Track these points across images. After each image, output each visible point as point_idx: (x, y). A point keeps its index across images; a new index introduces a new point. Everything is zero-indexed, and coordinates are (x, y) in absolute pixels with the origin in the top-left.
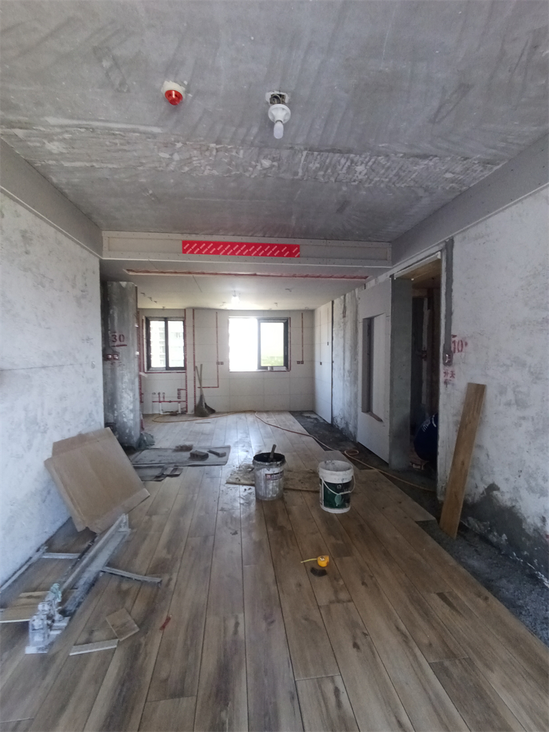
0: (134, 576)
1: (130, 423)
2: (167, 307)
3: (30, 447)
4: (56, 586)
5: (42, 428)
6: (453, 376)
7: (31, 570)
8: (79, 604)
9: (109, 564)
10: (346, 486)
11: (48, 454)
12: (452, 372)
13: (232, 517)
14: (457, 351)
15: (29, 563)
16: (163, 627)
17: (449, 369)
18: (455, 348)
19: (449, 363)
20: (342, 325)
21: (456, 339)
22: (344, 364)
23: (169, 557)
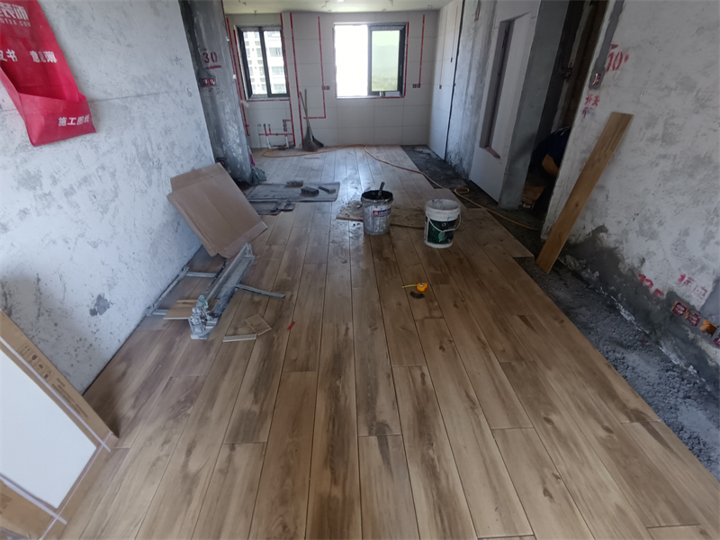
0: (263, 292)
1: (240, 158)
2: (259, 12)
3: (150, 183)
4: (202, 297)
5: (156, 164)
6: (596, 103)
7: (180, 284)
8: (223, 310)
9: (241, 282)
10: (451, 224)
11: (168, 189)
12: (597, 97)
13: (342, 249)
14: (611, 68)
15: (178, 279)
16: (290, 328)
17: (594, 93)
18: (610, 64)
19: (596, 86)
20: (472, 32)
21: (616, 51)
22: (467, 88)
23: (290, 278)
